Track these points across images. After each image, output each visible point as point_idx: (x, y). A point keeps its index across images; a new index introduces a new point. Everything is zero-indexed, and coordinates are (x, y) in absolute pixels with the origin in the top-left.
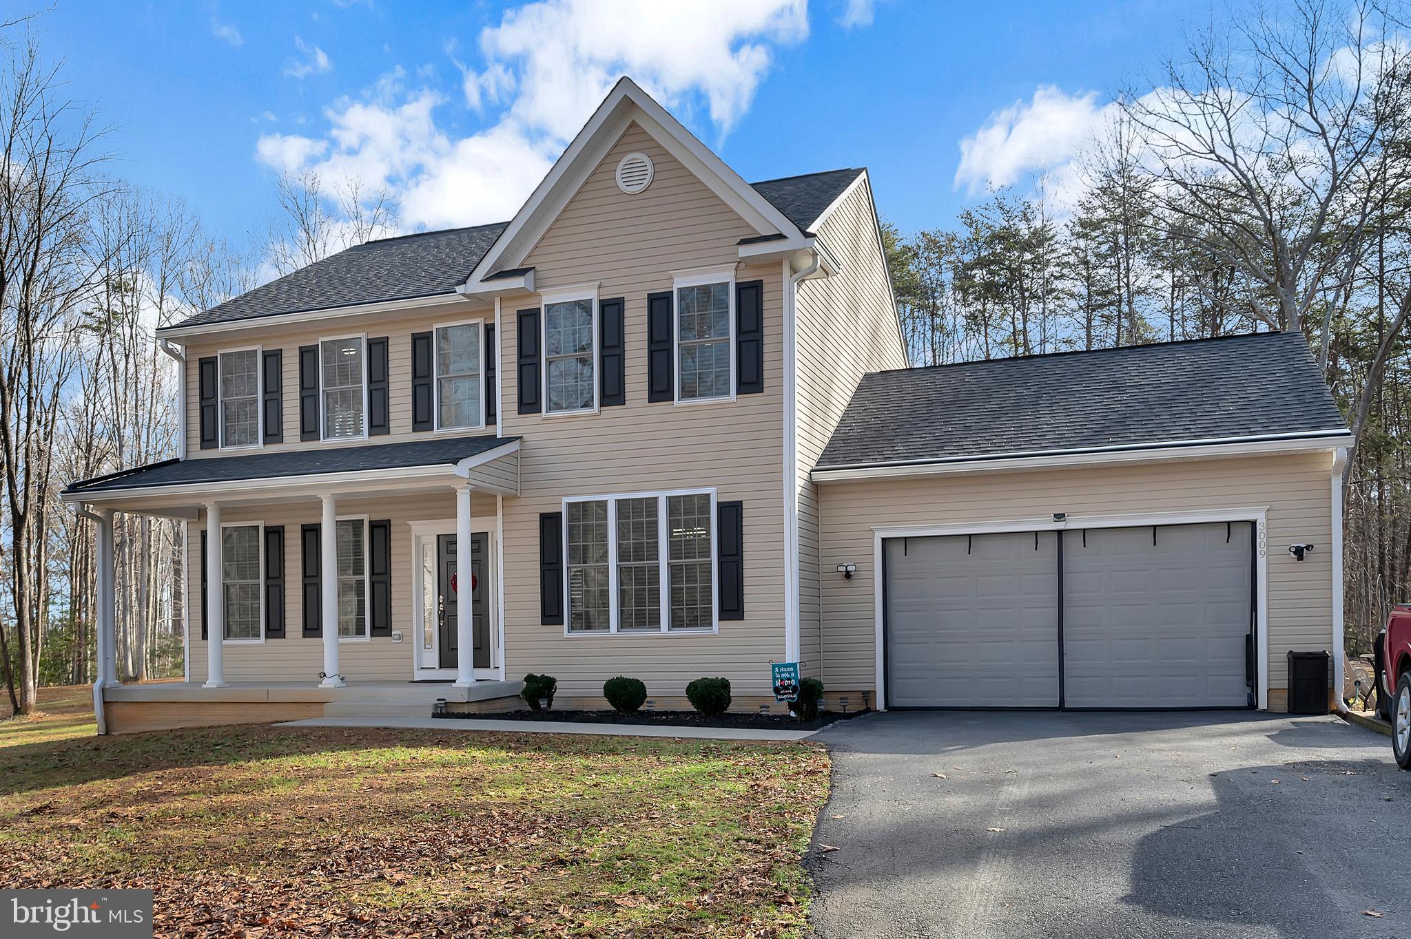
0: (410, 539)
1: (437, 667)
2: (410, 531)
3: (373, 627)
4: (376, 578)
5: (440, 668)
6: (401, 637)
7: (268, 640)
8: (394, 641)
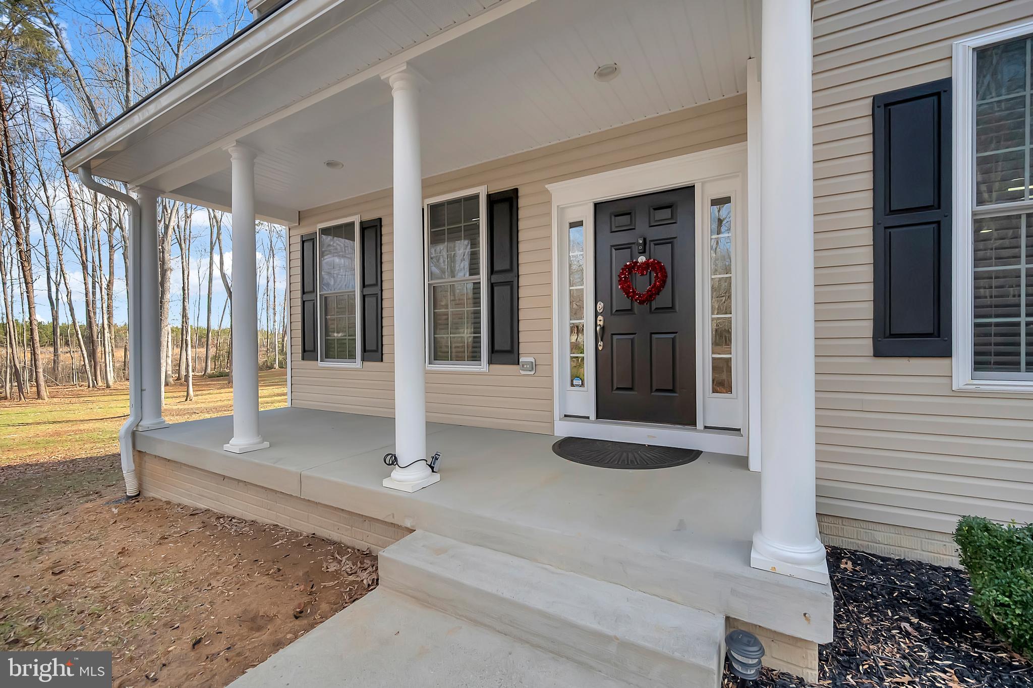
0: (549, 214)
1: (593, 416)
2: (549, 202)
3: (492, 350)
4: (496, 278)
5: (598, 417)
6: (533, 366)
7: (365, 363)
8: (523, 373)
